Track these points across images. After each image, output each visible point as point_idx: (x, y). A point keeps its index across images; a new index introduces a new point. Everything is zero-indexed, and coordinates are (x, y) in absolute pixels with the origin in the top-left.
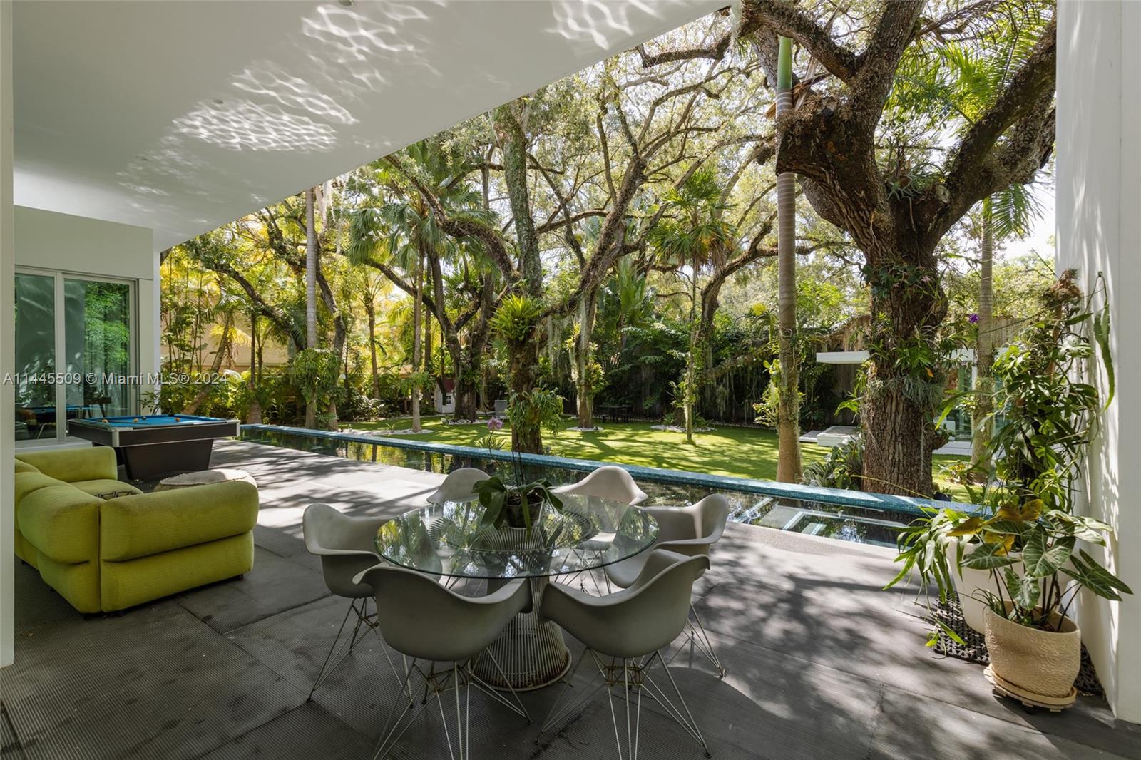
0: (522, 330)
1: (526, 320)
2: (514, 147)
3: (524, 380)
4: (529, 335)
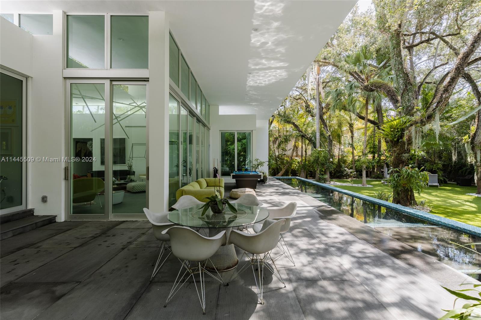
0: (396, 135)
1: (399, 130)
2: (391, 38)
3: (399, 162)
4: (402, 136)
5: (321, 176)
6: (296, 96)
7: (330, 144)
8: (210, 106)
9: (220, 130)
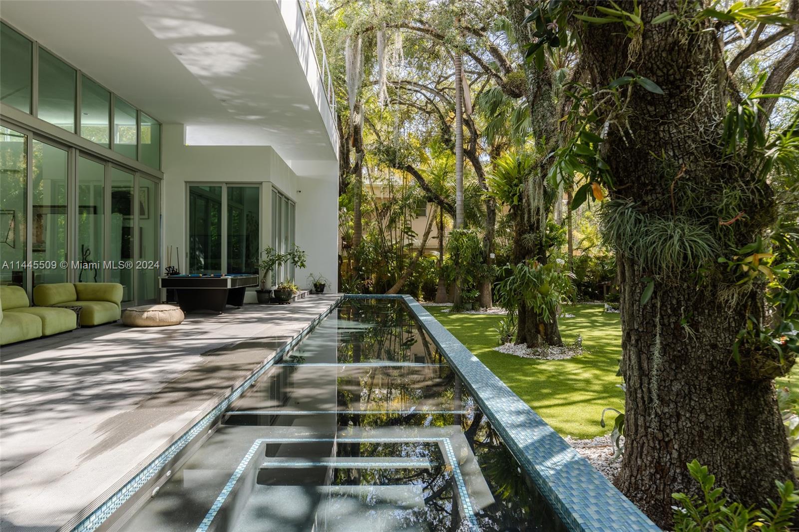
5: (464, 294)
6: (426, 105)
7: (490, 218)
8: (164, 127)
9: (186, 182)
